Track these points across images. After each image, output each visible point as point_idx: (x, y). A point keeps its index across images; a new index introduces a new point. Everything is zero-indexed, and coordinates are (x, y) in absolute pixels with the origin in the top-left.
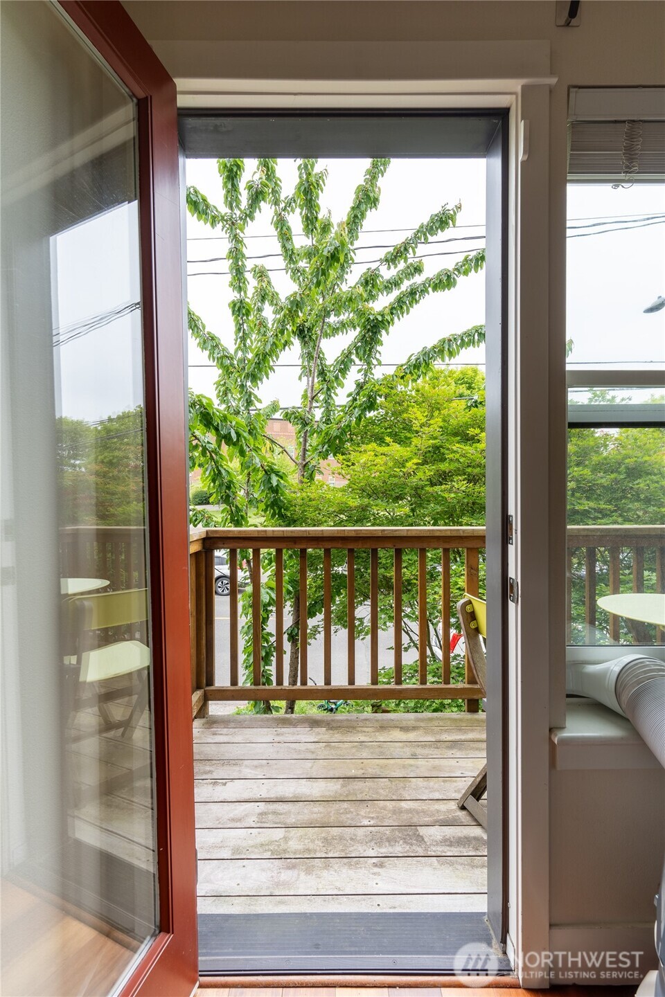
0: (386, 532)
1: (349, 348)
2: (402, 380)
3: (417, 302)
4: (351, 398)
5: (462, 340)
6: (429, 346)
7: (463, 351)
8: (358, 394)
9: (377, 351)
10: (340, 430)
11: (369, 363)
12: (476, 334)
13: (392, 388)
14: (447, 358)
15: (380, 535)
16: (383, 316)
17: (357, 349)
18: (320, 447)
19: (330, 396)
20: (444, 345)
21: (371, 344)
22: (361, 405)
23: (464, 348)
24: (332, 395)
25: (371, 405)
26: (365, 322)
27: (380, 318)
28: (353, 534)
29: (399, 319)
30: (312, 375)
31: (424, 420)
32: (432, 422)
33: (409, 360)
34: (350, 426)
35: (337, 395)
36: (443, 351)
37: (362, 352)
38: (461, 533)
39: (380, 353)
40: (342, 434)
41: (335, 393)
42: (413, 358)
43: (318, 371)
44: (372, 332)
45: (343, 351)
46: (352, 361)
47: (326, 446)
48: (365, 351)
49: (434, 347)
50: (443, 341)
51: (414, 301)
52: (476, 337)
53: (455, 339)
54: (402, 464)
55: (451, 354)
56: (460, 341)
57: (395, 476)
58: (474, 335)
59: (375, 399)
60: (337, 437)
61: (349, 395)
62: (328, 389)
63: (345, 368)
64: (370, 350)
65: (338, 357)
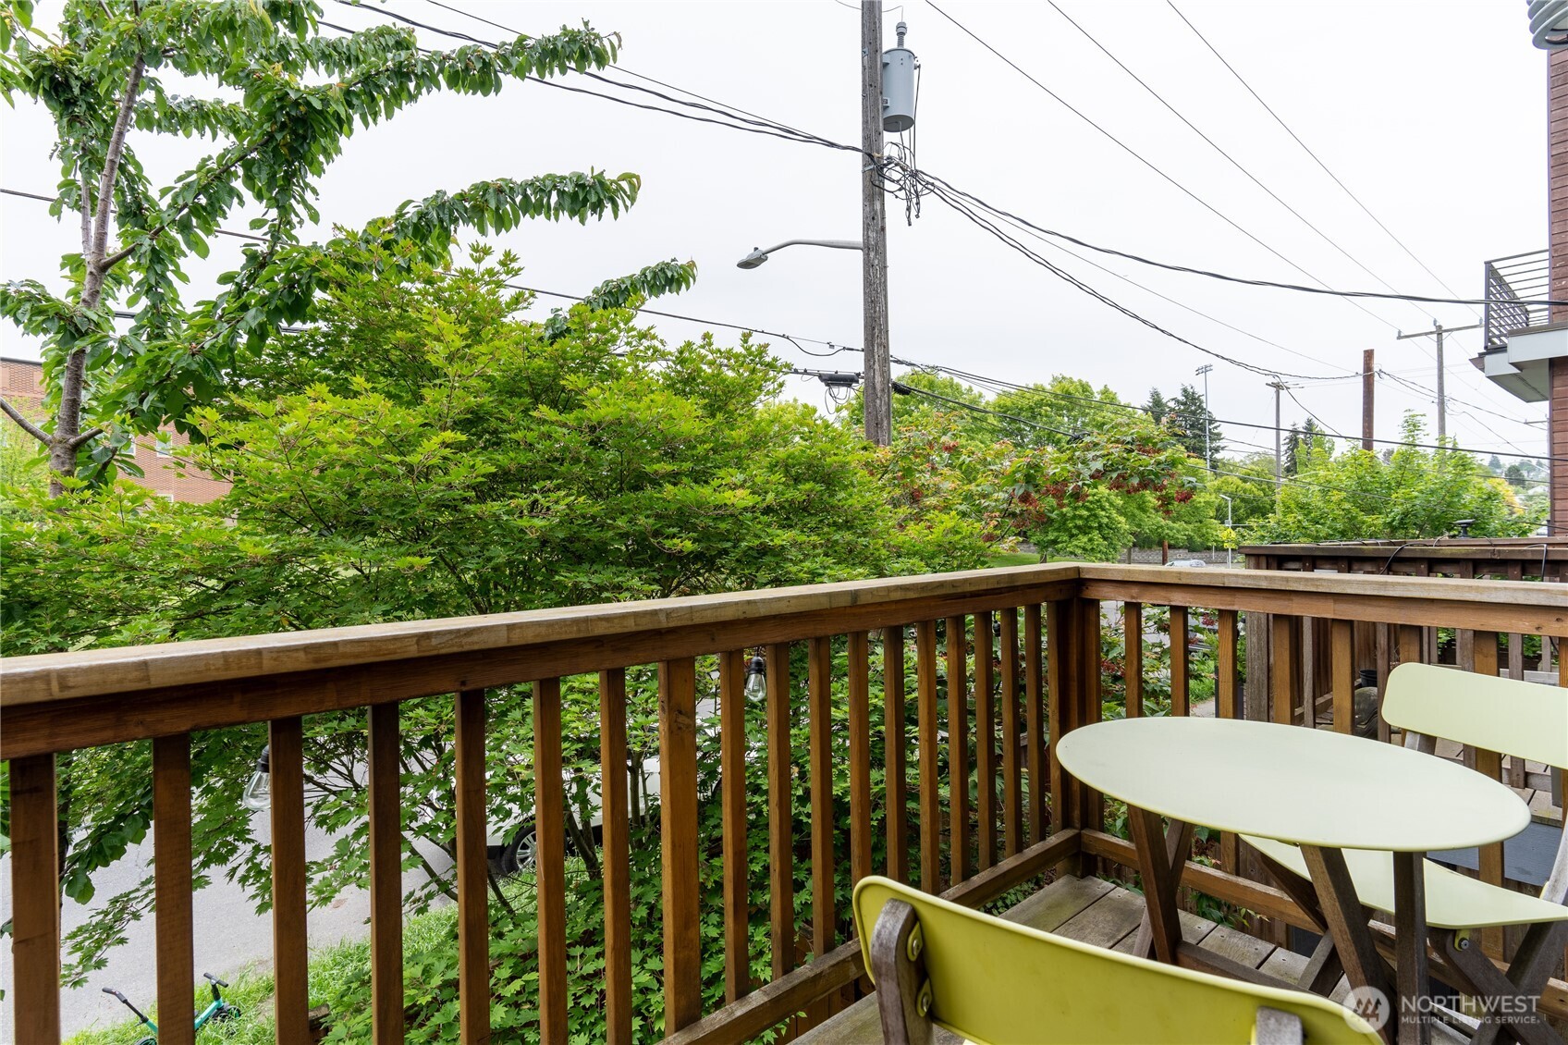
0: (434, 642)
1: (222, 156)
2: (388, 252)
3: (412, 98)
4: (230, 287)
5: (526, 196)
6: (451, 193)
7: (525, 220)
8: (252, 278)
9: (307, 185)
10: (197, 358)
11: (285, 210)
12: (554, 194)
13: (357, 266)
14: (491, 230)
15: (413, 651)
16: (325, 101)
17: (248, 166)
18: (131, 398)
19: (164, 277)
20: (487, 196)
21: (290, 164)
22: (264, 302)
23: (527, 215)
24: (170, 275)
25: (297, 306)
26: (272, 102)
27: (317, 105)
28: (302, 663)
29: (367, 125)
30: (99, 208)
31: (459, 343)
32: (475, 350)
33: (400, 214)
34: (231, 351)
35: (185, 279)
36: (482, 211)
37: (264, 176)
38: (662, 618)
39: (315, 191)
40: (206, 368)
41: (177, 272)
42: (410, 210)
43: (123, 204)
44: (294, 132)
45: (204, 161)
46: (233, 193)
47: (152, 397)
48: (272, 177)
49: (462, 197)
50: (485, 187)
51: (404, 95)
52: (554, 197)
53: (511, 188)
54: (401, 444)
55: (502, 223)
56: (520, 197)
57: (386, 475)
58: (550, 192)
59: (308, 292)
60: (188, 375)
61: (225, 279)
62: (156, 257)
63: (211, 204)
64: (288, 178)
65: (189, 174)
